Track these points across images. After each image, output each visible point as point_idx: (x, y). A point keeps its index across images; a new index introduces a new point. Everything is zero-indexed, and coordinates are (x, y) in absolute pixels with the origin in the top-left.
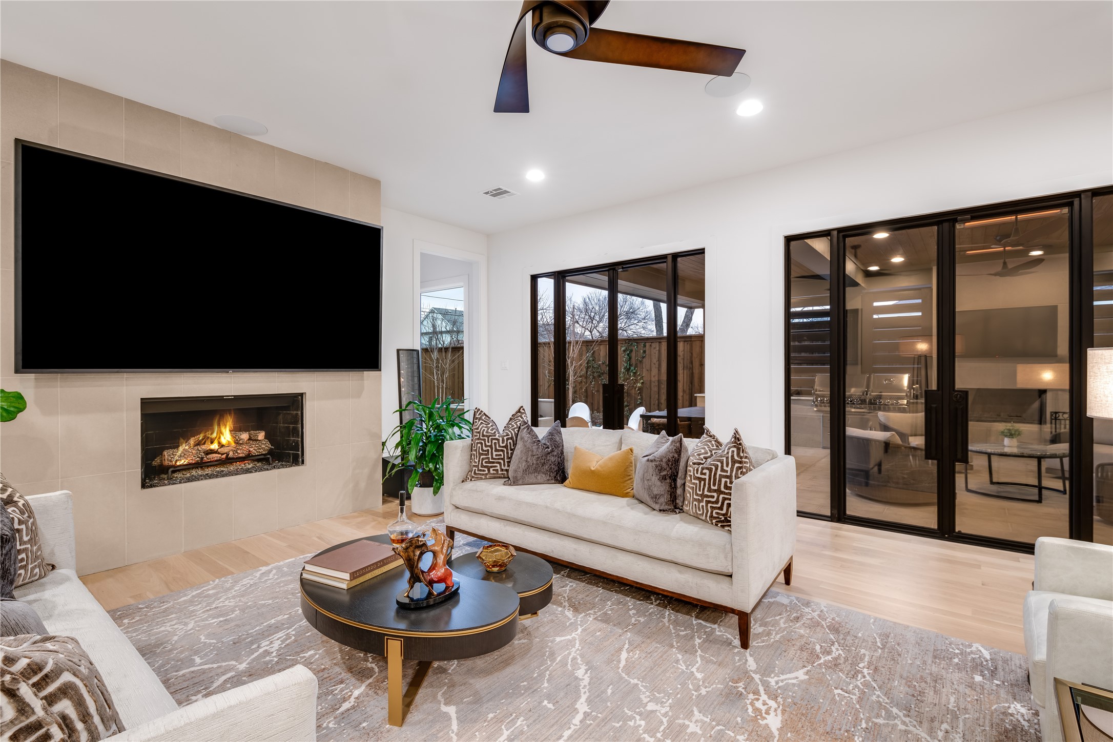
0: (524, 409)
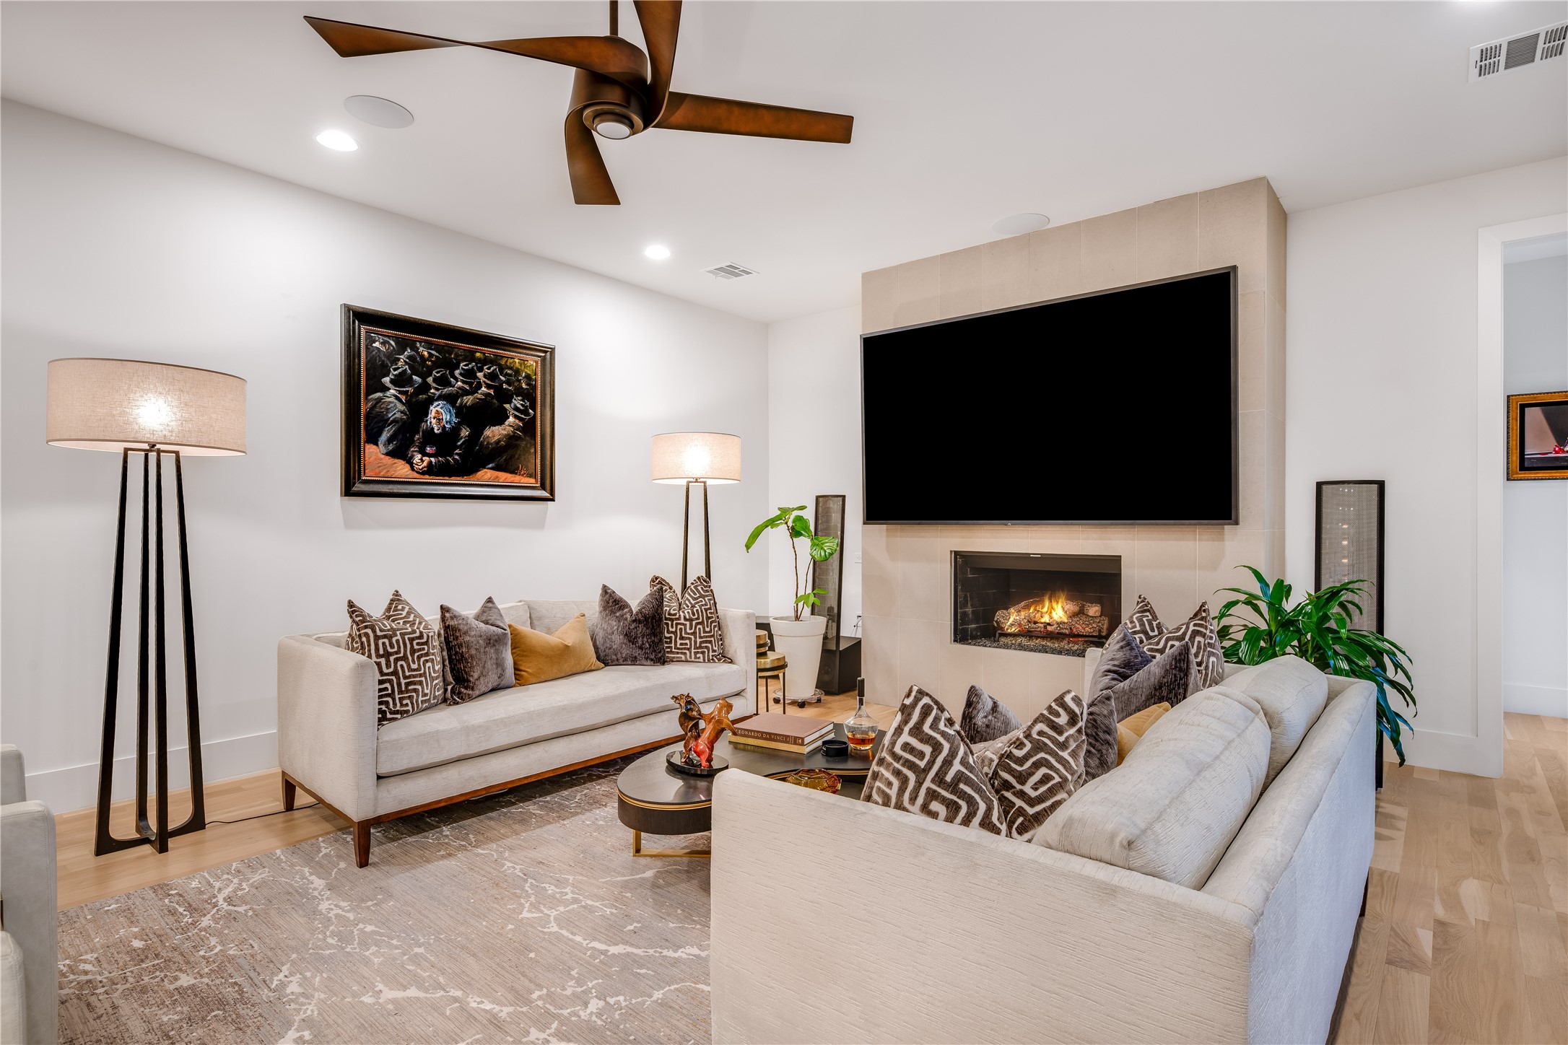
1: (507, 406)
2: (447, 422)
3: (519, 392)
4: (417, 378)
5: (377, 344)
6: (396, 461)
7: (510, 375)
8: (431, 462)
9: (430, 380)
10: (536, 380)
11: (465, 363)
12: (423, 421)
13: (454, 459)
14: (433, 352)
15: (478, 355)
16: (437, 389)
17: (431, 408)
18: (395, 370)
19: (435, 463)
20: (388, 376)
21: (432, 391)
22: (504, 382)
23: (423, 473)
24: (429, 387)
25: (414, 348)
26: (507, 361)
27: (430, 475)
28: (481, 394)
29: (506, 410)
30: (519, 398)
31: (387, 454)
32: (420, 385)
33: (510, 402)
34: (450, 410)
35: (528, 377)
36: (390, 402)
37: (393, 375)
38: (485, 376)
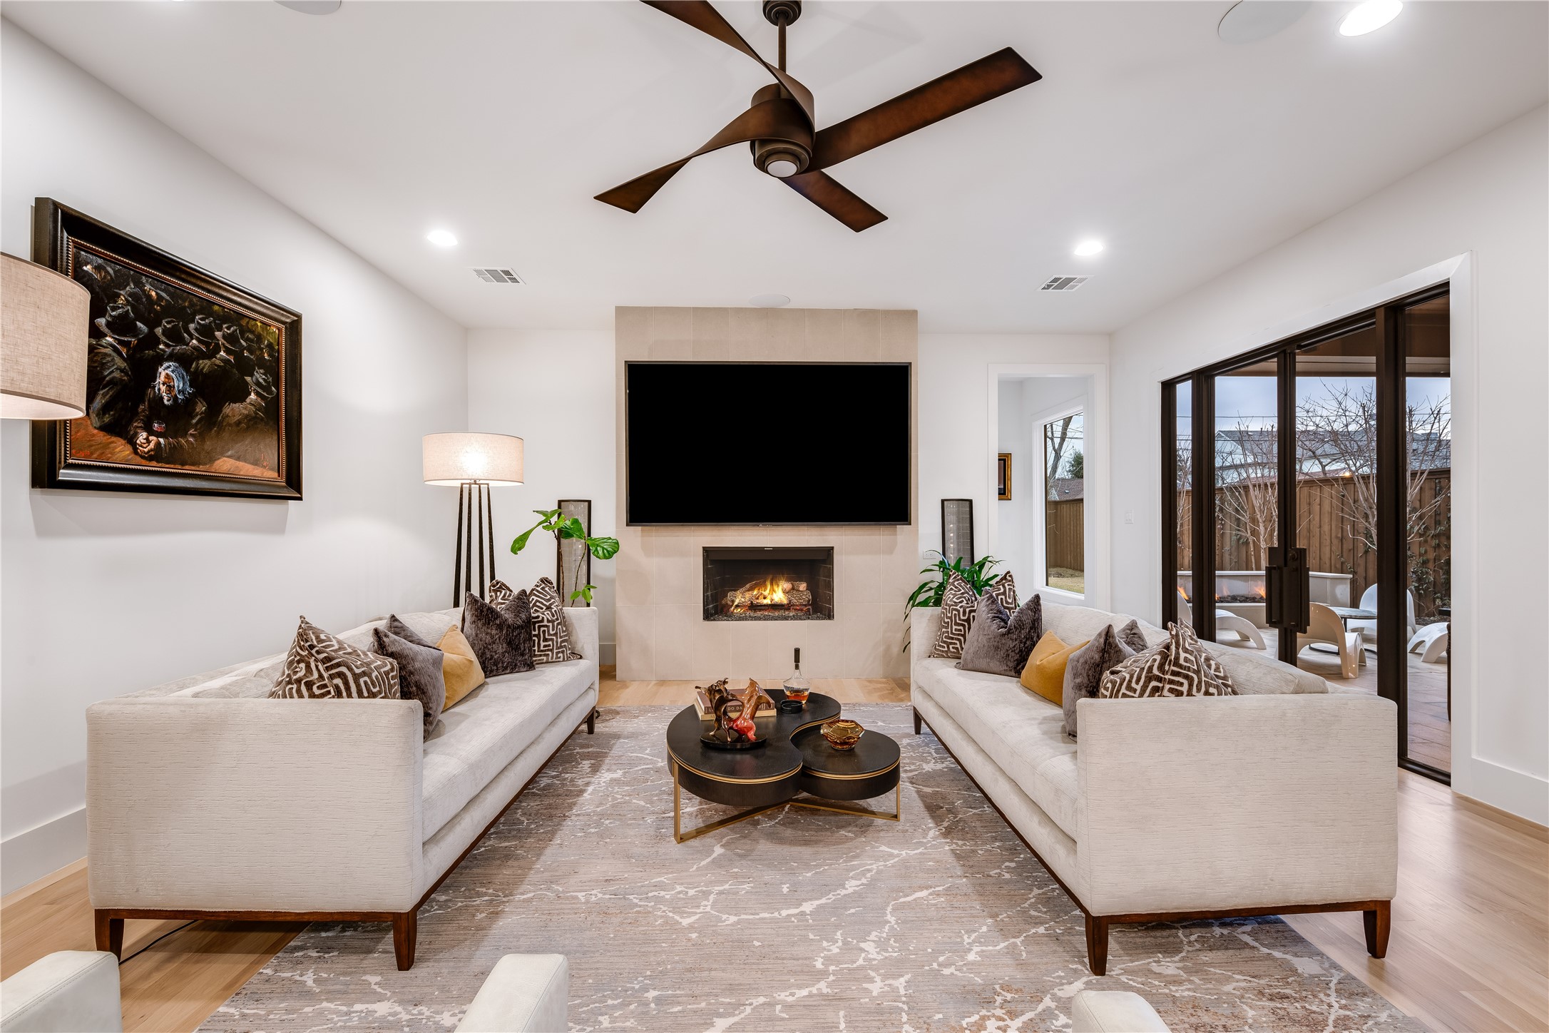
0: (1010, 576)
1: (248, 379)
2: (179, 391)
3: (261, 363)
4: (142, 326)
5: (88, 268)
6: (114, 439)
7: (252, 341)
8: (158, 444)
9: (159, 331)
10: (278, 351)
11: (201, 316)
12: (150, 387)
13: (187, 441)
14: (164, 294)
15: (216, 308)
16: (167, 345)
17: (160, 370)
18: (114, 309)
19: (165, 445)
20: (104, 316)
21: (161, 346)
22: (245, 348)
23: (151, 458)
24: (158, 342)
25: (139, 284)
26: (248, 323)
27: (158, 462)
28: (220, 359)
29: (246, 383)
30: (262, 371)
31: (102, 428)
32: (147, 336)
33: (252, 375)
34: (183, 375)
35: (270, 346)
36: (106, 355)
37: (111, 315)
38: (224, 337)
